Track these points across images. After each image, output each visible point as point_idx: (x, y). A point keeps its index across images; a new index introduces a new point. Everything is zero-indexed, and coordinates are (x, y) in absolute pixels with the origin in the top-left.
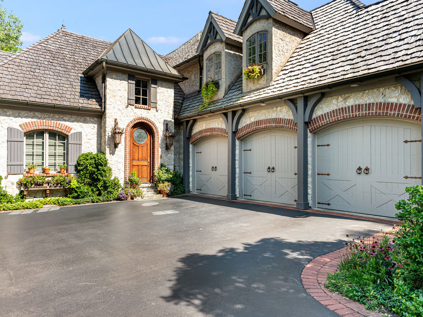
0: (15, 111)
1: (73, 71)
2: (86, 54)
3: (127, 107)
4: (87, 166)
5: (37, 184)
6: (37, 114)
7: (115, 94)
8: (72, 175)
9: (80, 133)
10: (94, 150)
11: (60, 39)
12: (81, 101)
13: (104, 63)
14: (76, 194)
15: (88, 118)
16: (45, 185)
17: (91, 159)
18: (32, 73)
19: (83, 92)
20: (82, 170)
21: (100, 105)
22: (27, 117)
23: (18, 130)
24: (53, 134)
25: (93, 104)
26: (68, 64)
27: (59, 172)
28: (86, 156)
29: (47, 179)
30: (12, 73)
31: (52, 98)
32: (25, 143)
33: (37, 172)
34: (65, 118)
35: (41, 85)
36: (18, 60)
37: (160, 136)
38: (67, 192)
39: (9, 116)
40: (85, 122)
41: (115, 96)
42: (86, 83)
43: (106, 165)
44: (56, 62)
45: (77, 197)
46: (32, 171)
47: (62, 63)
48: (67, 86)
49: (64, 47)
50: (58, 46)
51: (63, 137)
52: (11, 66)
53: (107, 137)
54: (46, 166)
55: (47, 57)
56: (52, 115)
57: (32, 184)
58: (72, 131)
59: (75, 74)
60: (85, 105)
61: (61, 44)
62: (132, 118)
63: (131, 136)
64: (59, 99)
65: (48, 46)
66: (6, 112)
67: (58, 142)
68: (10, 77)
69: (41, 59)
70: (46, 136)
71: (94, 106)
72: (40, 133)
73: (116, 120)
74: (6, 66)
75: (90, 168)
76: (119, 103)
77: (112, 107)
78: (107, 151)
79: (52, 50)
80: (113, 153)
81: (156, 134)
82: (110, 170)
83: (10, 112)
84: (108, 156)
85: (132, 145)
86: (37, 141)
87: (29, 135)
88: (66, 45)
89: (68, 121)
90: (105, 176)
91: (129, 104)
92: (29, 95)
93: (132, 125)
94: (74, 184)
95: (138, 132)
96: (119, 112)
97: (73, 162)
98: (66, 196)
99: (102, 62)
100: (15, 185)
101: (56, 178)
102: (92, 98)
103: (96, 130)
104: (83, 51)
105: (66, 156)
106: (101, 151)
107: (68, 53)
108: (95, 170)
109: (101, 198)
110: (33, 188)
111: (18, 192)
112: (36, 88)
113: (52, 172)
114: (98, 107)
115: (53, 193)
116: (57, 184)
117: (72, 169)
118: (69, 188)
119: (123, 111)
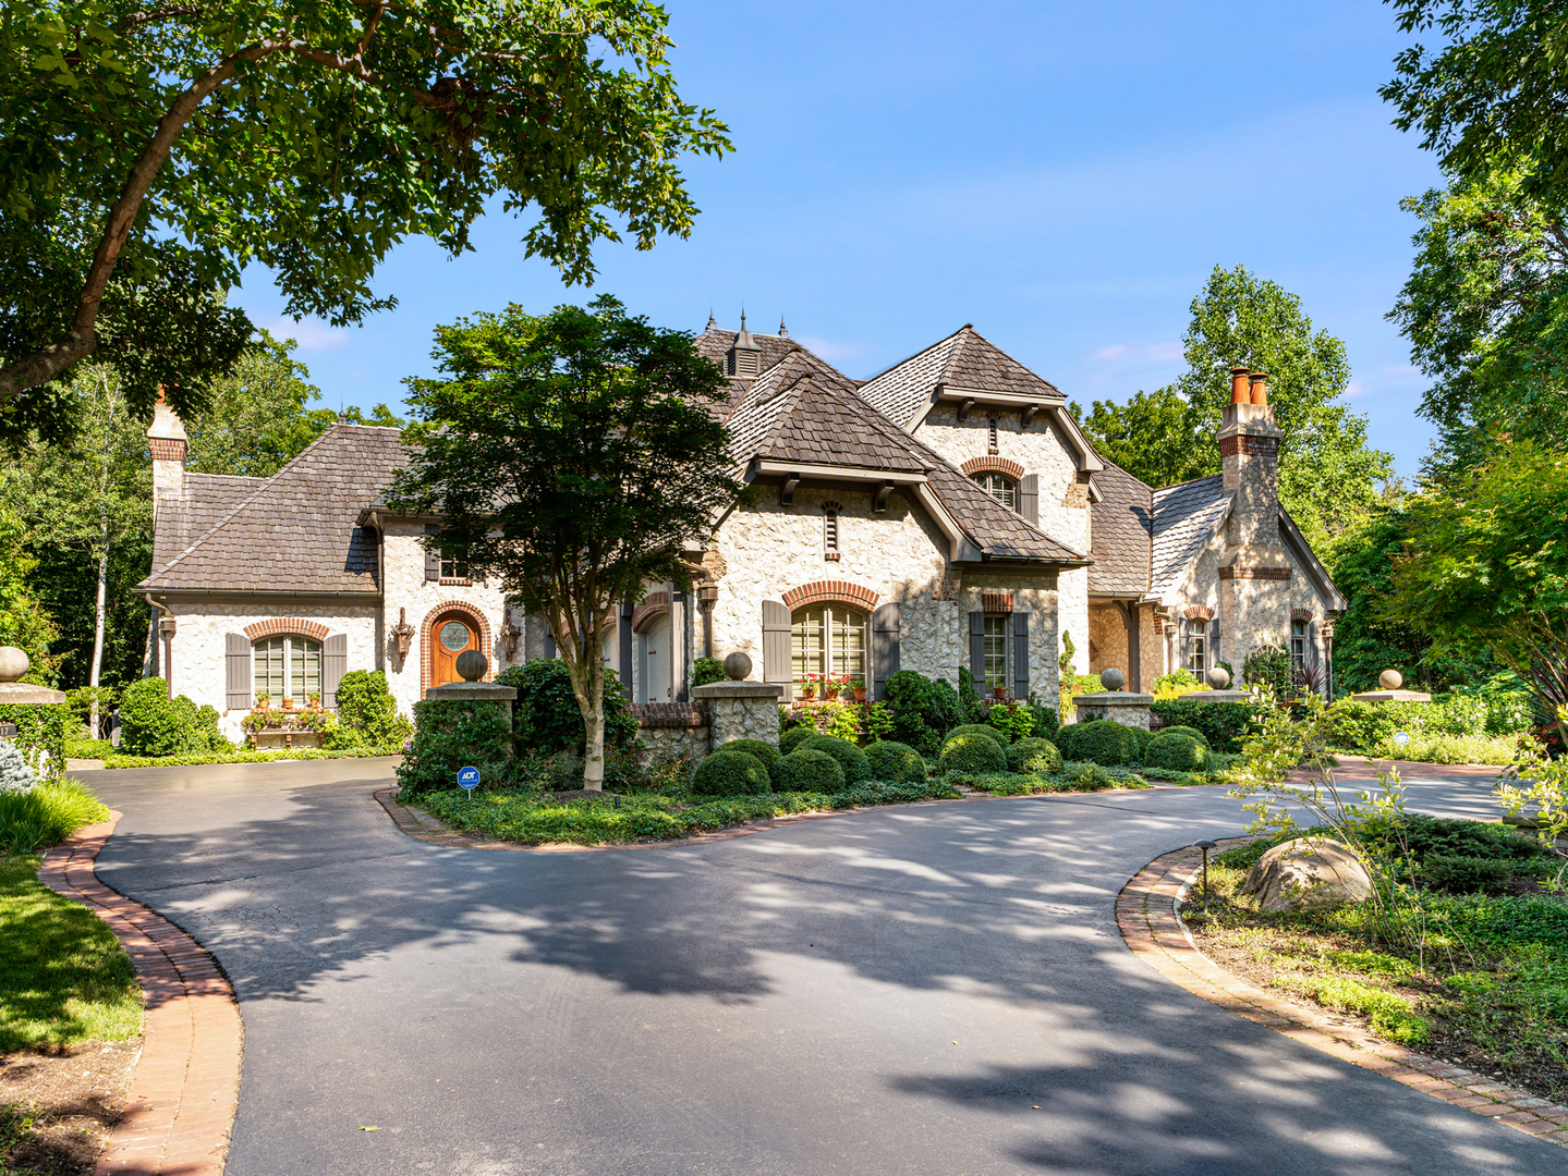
0: (236, 607)
1: (342, 518)
2: (375, 474)
3: (424, 584)
4: (352, 696)
5: (271, 726)
6: (270, 608)
7: (400, 564)
8: (332, 711)
9: (344, 637)
10: (370, 667)
11: (330, 447)
12: (344, 580)
13: (374, 514)
14: (333, 744)
15: (358, 609)
16: (283, 727)
17: (361, 681)
18: (268, 536)
19: (353, 560)
20: (345, 702)
21: (377, 585)
22: (254, 614)
23: (241, 637)
24: (298, 640)
25: (363, 584)
26: (336, 505)
27: (309, 706)
28: (352, 678)
29: (286, 717)
30: (234, 541)
31: (293, 579)
32: (253, 657)
33: (275, 705)
34: (317, 611)
35: (279, 557)
36: (247, 513)
37: (493, 635)
38: (323, 739)
39: (228, 615)
40: (352, 615)
41: (400, 568)
42: (361, 540)
43: (385, 692)
44: (314, 503)
45: (336, 748)
46: (264, 704)
47: (325, 503)
48: (324, 552)
49: (335, 466)
50: (323, 466)
51: (316, 645)
52: (235, 527)
53: (386, 642)
54: (288, 695)
55: (299, 496)
56: (295, 608)
57: (262, 725)
58: (330, 635)
59: (345, 525)
60: (350, 587)
61: (331, 459)
62: (433, 605)
63: (434, 637)
64: (306, 579)
65: (305, 470)
66: (223, 609)
67: (308, 654)
68: (231, 548)
69: (287, 502)
70: (288, 643)
71: (364, 588)
72: (277, 640)
73: (402, 611)
74: (226, 528)
75: (358, 697)
76: (410, 579)
77: (394, 587)
78: (388, 664)
79: (310, 477)
80: (398, 669)
81: (484, 631)
82: (393, 700)
83: (230, 608)
84: (389, 675)
85: (437, 654)
86: (272, 652)
87: (260, 644)
88: (339, 461)
89: (323, 616)
90: (385, 711)
91: (427, 579)
92: (256, 579)
93: (434, 617)
94: (333, 723)
95: (448, 629)
96: (409, 597)
97: (332, 687)
98: (320, 747)
99: (370, 514)
100: (239, 727)
101: (302, 716)
102: (365, 571)
103: (372, 628)
104: (372, 468)
105: (320, 677)
106: (380, 667)
107: (340, 479)
108: (366, 701)
109: (373, 750)
110: (266, 732)
111: (243, 737)
112: (270, 563)
113: (298, 705)
114: (373, 588)
115: (296, 739)
116: (304, 725)
117: (330, 701)
118: (323, 733)
119: (416, 592)
